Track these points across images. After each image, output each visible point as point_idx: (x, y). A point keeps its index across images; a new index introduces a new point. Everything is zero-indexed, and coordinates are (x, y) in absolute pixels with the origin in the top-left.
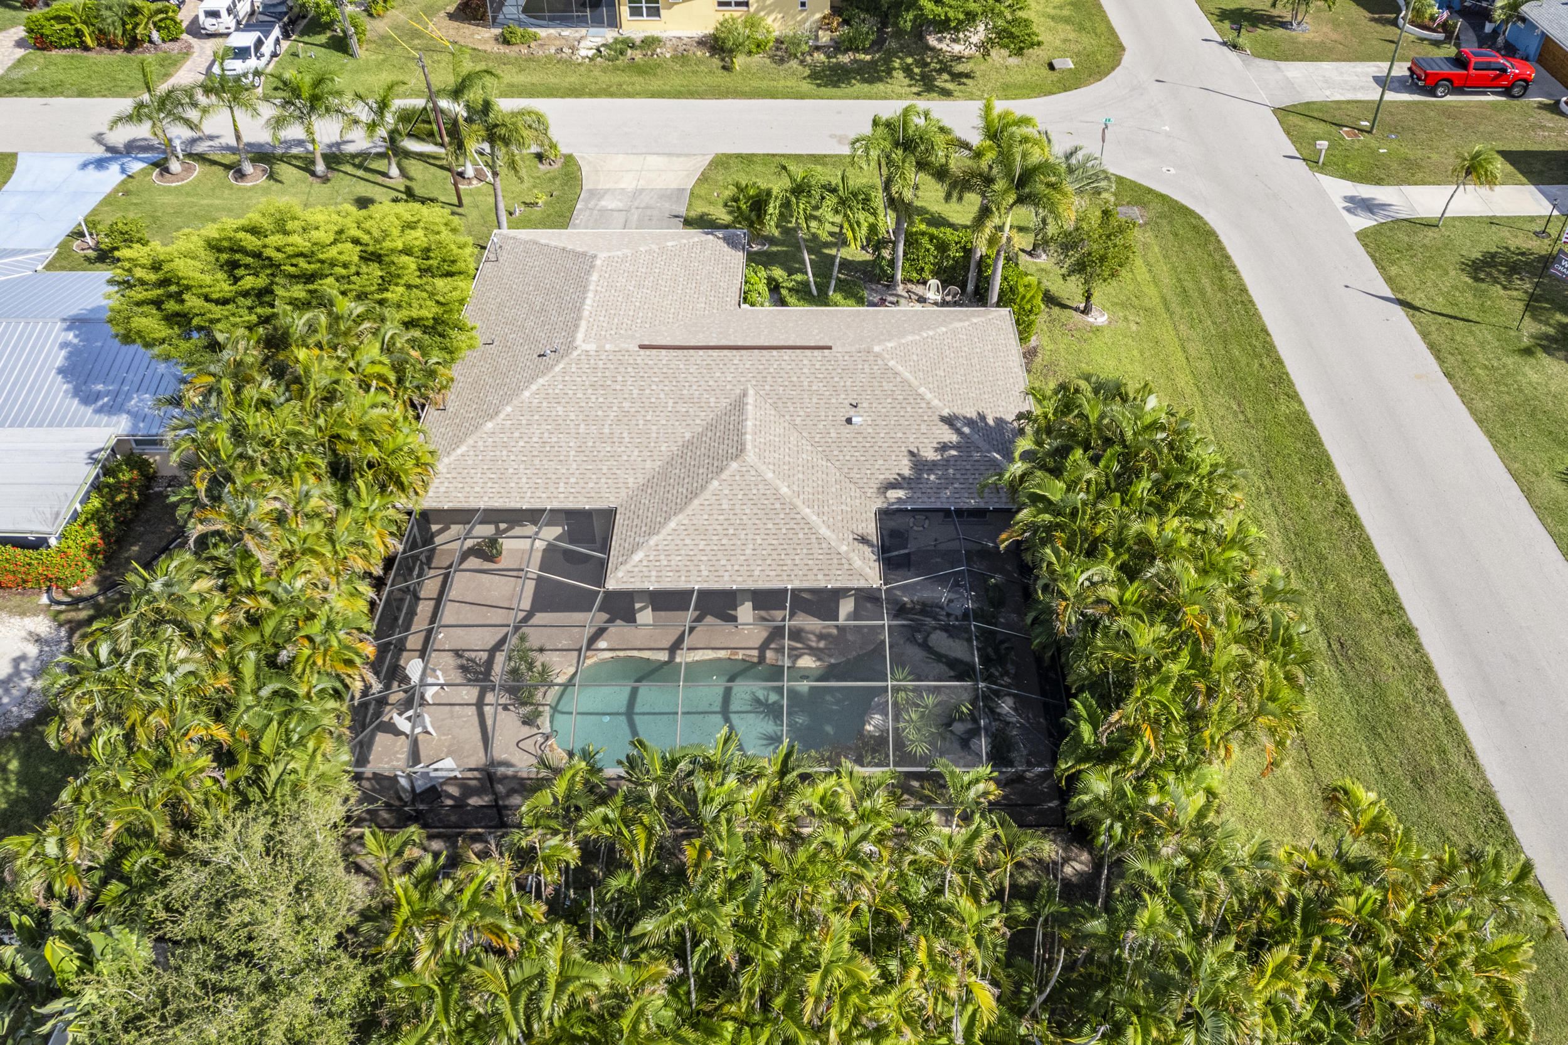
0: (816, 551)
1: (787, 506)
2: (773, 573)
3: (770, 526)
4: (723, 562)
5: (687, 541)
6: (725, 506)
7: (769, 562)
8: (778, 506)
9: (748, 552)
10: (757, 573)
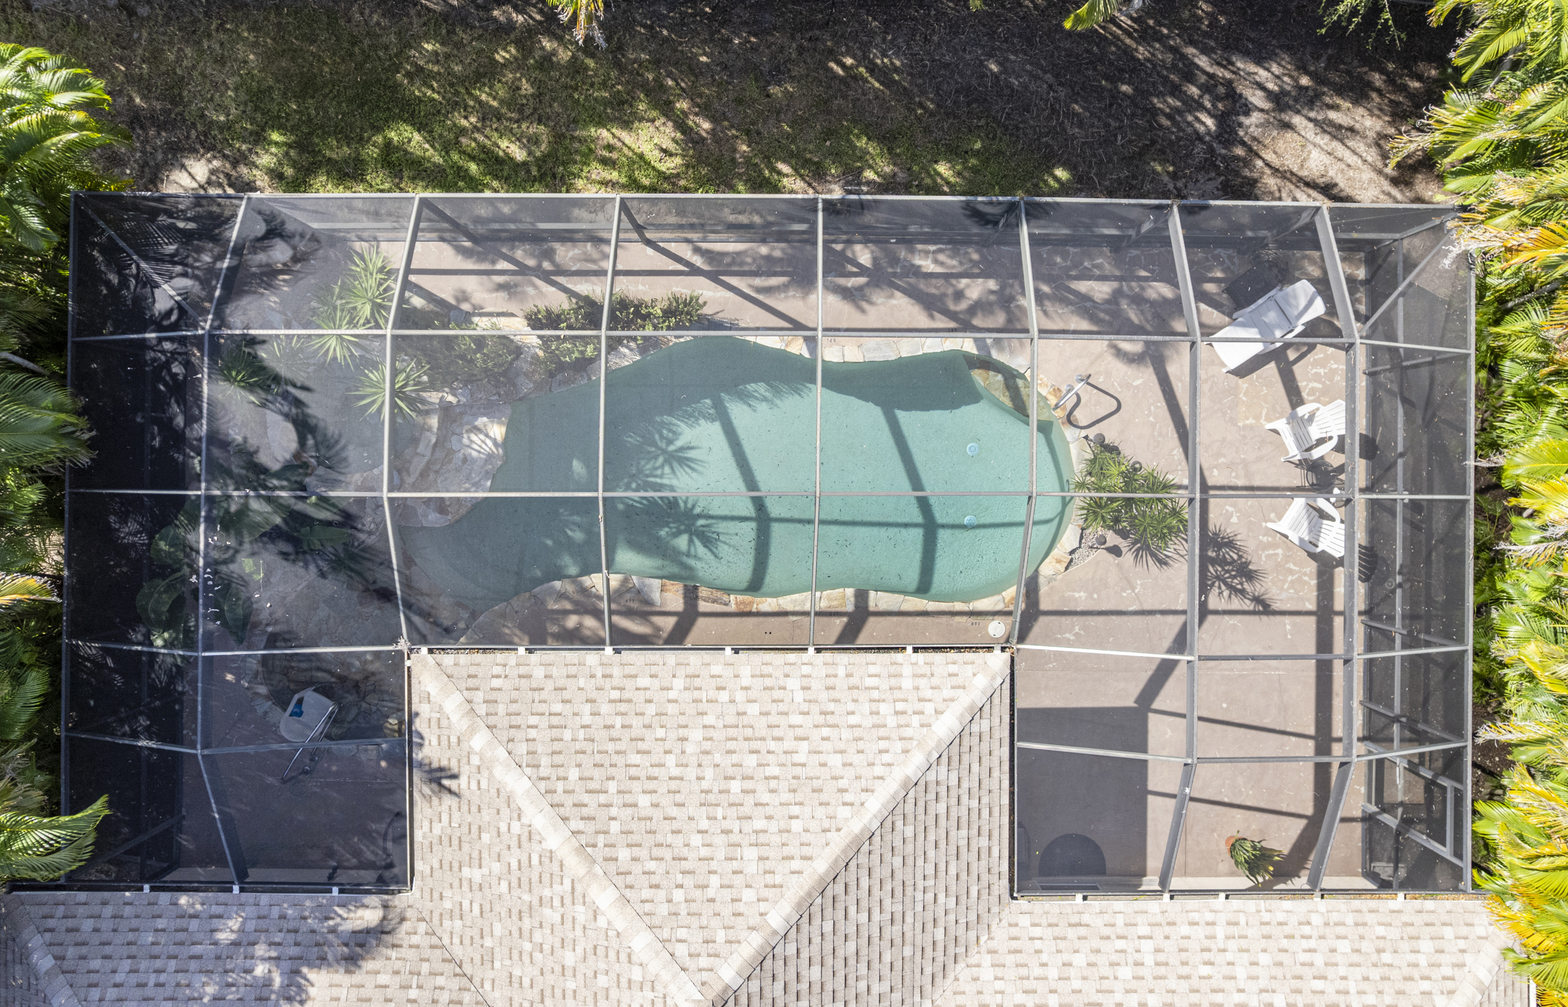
0: (542, 735)
1: (599, 853)
2: (643, 682)
3: (644, 801)
4: (753, 709)
5: (836, 760)
6: (751, 853)
7: (651, 709)
8: (624, 854)
9: (696, 735)
10: (679, 683)
